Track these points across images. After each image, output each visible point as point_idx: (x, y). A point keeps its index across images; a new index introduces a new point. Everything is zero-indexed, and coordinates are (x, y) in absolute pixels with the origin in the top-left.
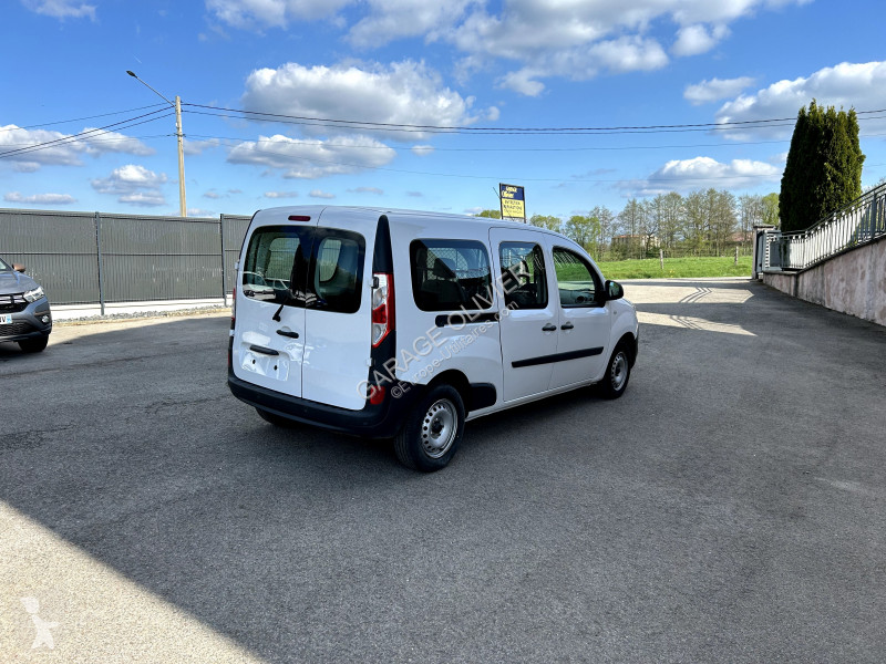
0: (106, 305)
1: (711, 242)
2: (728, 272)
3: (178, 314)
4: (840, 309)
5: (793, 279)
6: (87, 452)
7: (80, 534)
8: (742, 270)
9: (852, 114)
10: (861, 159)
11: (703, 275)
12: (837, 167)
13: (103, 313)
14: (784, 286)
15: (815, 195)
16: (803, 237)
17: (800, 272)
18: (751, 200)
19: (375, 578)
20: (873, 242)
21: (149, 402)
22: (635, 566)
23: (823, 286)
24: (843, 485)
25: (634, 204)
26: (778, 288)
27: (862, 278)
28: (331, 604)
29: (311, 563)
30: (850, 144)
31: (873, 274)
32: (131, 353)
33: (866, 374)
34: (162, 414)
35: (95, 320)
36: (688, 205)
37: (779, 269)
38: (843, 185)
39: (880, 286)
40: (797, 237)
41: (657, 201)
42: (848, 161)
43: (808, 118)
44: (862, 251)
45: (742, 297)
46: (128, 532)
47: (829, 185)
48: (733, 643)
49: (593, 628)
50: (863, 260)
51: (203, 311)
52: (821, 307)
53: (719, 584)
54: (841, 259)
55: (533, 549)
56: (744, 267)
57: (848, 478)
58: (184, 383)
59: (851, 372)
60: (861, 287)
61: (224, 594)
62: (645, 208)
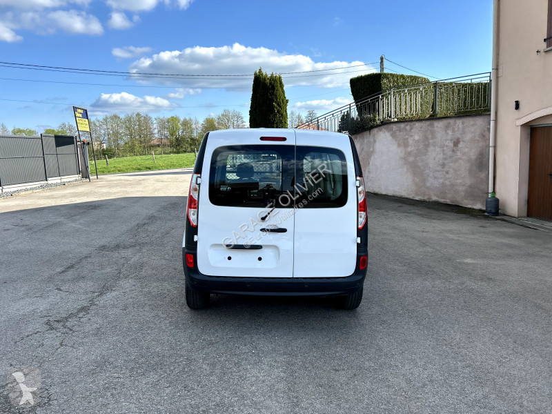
1: (142, 146)
9: (280, 78)
12: (278, 105)
18: (162, 120)
30: (282, 93)
36: (125, 123)
38: (282, 115)
41: (105, 120)
42: (282, 102)
47: (276, 115)
62: (97, 124)
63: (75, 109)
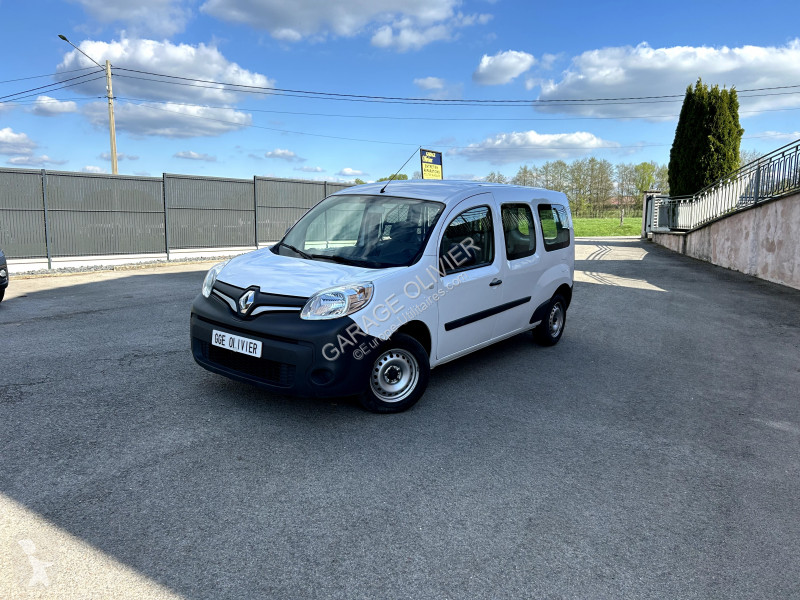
0: (53, 259)
1: (592, 205)
2: (616, 232)
3: (124, 268)
4: (725, 265)
5: (681, 239)
6: (71, 406)
7: (85, 491)
8: (628, 230)
9: (733, 92)
10: (740, 132)
11: (593, 234)
12: (720, 139)
13: (50, 267)
14: (673, 244)
15: (700, 164)
16: (691, 201)
17: (687, 232)
18: (626, 169)
19: (389, 528)
20: (756, 206)
21: (121, 355)
22: (625, 508)
23: (709, 244)
24: (777, 425)
25: (525, 171)
26: (667, 246)
27: (746, 238)
28: (355, 556)
29: (323, 515)
30: (731, 119)
31: (756, 234)
32: (89, 307)
33: (763, 323)
34: (137, 366)
35: (43, 274)
36: (572, 172)
37: (667, 229)
38: (724, 155)
39: (762, 245)
40: (685, 201)
41: (546, 168)
42: (729, 133)
43: (694, 95)
44: (747, 213)
45: (639, 254)
46: (133, 487)
47: (712, 155)
48: (735, 581)
49: (607, 571)
50: (748, 222)
51: (148, 265)
52: (708, 263)
53: (704, 522)
54: (726, 220)
55: (527, 493)
56: (629, 227)
57: (778, 419)
58: (149, 335)
59: (748, 321)
60: (745, 245)
61: (247, 548)
62: (534, 174)
63: (423, 152)
